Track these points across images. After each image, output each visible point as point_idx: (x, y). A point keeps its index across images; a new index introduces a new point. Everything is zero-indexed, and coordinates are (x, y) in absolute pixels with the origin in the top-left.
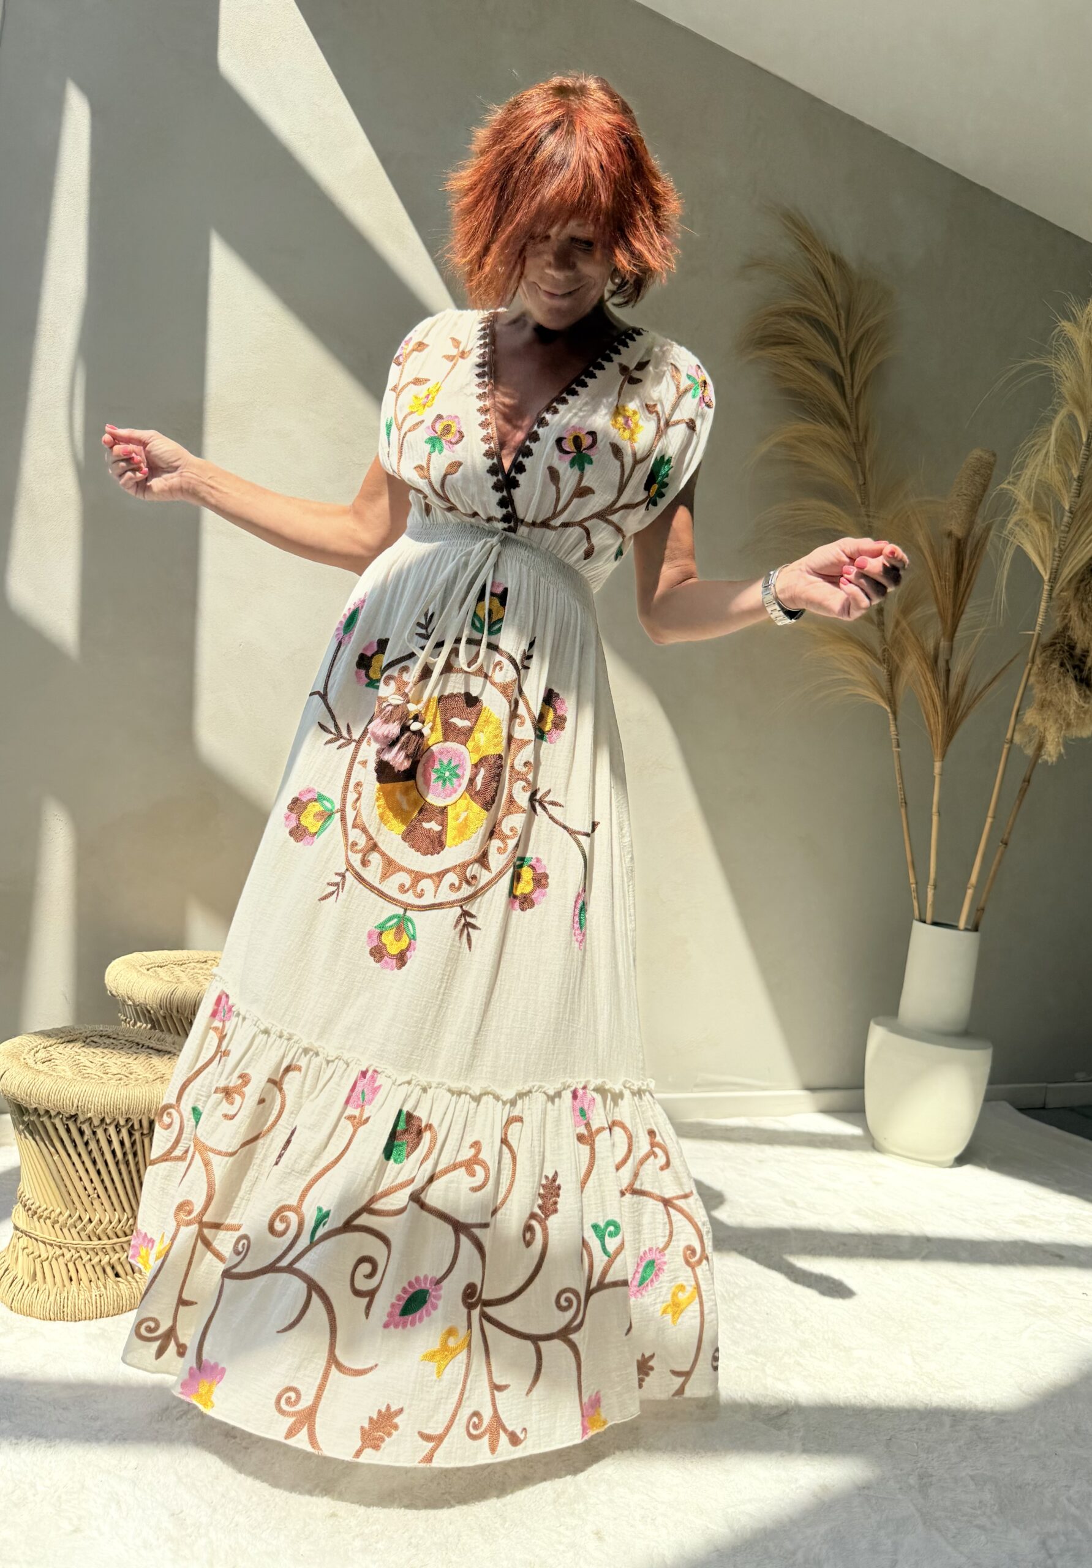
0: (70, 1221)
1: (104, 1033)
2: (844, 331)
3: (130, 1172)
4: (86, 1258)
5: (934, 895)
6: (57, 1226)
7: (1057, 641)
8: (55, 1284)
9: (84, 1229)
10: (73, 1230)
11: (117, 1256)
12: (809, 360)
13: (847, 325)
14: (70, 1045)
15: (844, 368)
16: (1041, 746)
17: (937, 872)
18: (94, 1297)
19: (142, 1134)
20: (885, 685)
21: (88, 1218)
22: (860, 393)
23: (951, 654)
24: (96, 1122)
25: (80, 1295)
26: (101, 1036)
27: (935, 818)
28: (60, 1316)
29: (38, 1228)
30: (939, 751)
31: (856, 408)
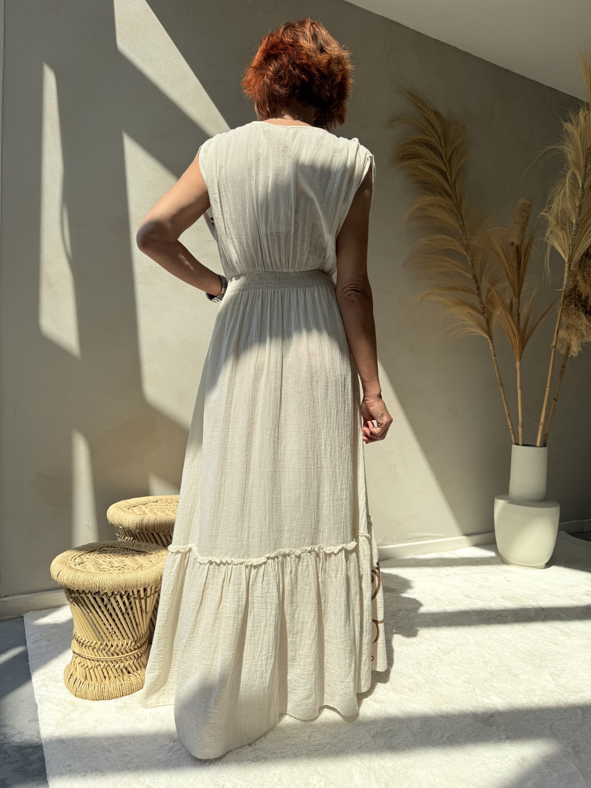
0: (102, 647)
1: (109, 545)
2: (444, 149)
3: (130, 618)
4: (112, 665)
5: (522, 431)
6: (95, 650)
7: (572, 293)
8: (97, 680)
9: (109, 650)
10: (104, 652)
11: (128, 663)
12: (428, 165)
13: (445, 145)
14: (92, 554)
15: (446, 167)
16: (569, 348)
17: (523, 419)
18: (118, 686)
19: (134, 598)
20: (485, 326)
21: (110, 644)
22: (455, 179)
23: (519, 306)
24: (110, 594)
25: (111, 685)
26: (108, 547)
27: (519, 391)
28: (101, 697)
29: (85, 652)
30: (517, 357)
31: (455, 187)
